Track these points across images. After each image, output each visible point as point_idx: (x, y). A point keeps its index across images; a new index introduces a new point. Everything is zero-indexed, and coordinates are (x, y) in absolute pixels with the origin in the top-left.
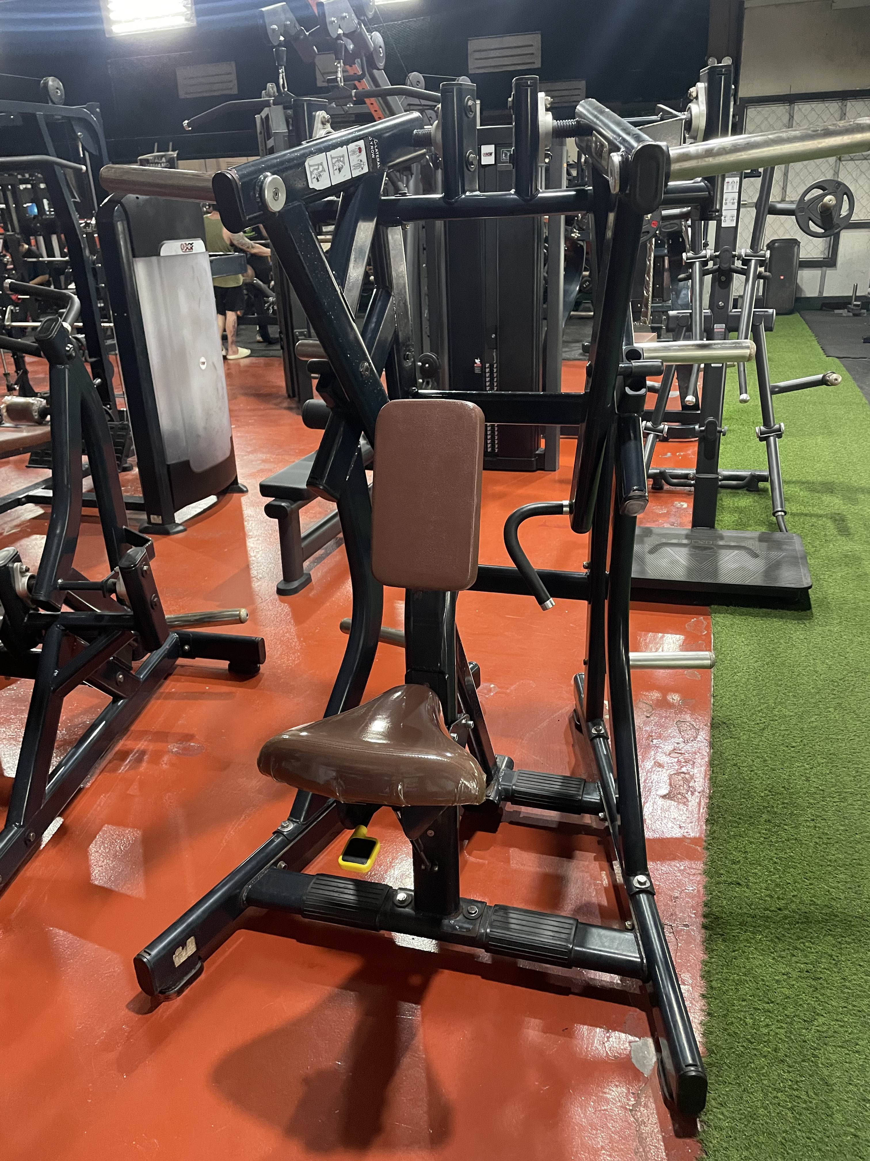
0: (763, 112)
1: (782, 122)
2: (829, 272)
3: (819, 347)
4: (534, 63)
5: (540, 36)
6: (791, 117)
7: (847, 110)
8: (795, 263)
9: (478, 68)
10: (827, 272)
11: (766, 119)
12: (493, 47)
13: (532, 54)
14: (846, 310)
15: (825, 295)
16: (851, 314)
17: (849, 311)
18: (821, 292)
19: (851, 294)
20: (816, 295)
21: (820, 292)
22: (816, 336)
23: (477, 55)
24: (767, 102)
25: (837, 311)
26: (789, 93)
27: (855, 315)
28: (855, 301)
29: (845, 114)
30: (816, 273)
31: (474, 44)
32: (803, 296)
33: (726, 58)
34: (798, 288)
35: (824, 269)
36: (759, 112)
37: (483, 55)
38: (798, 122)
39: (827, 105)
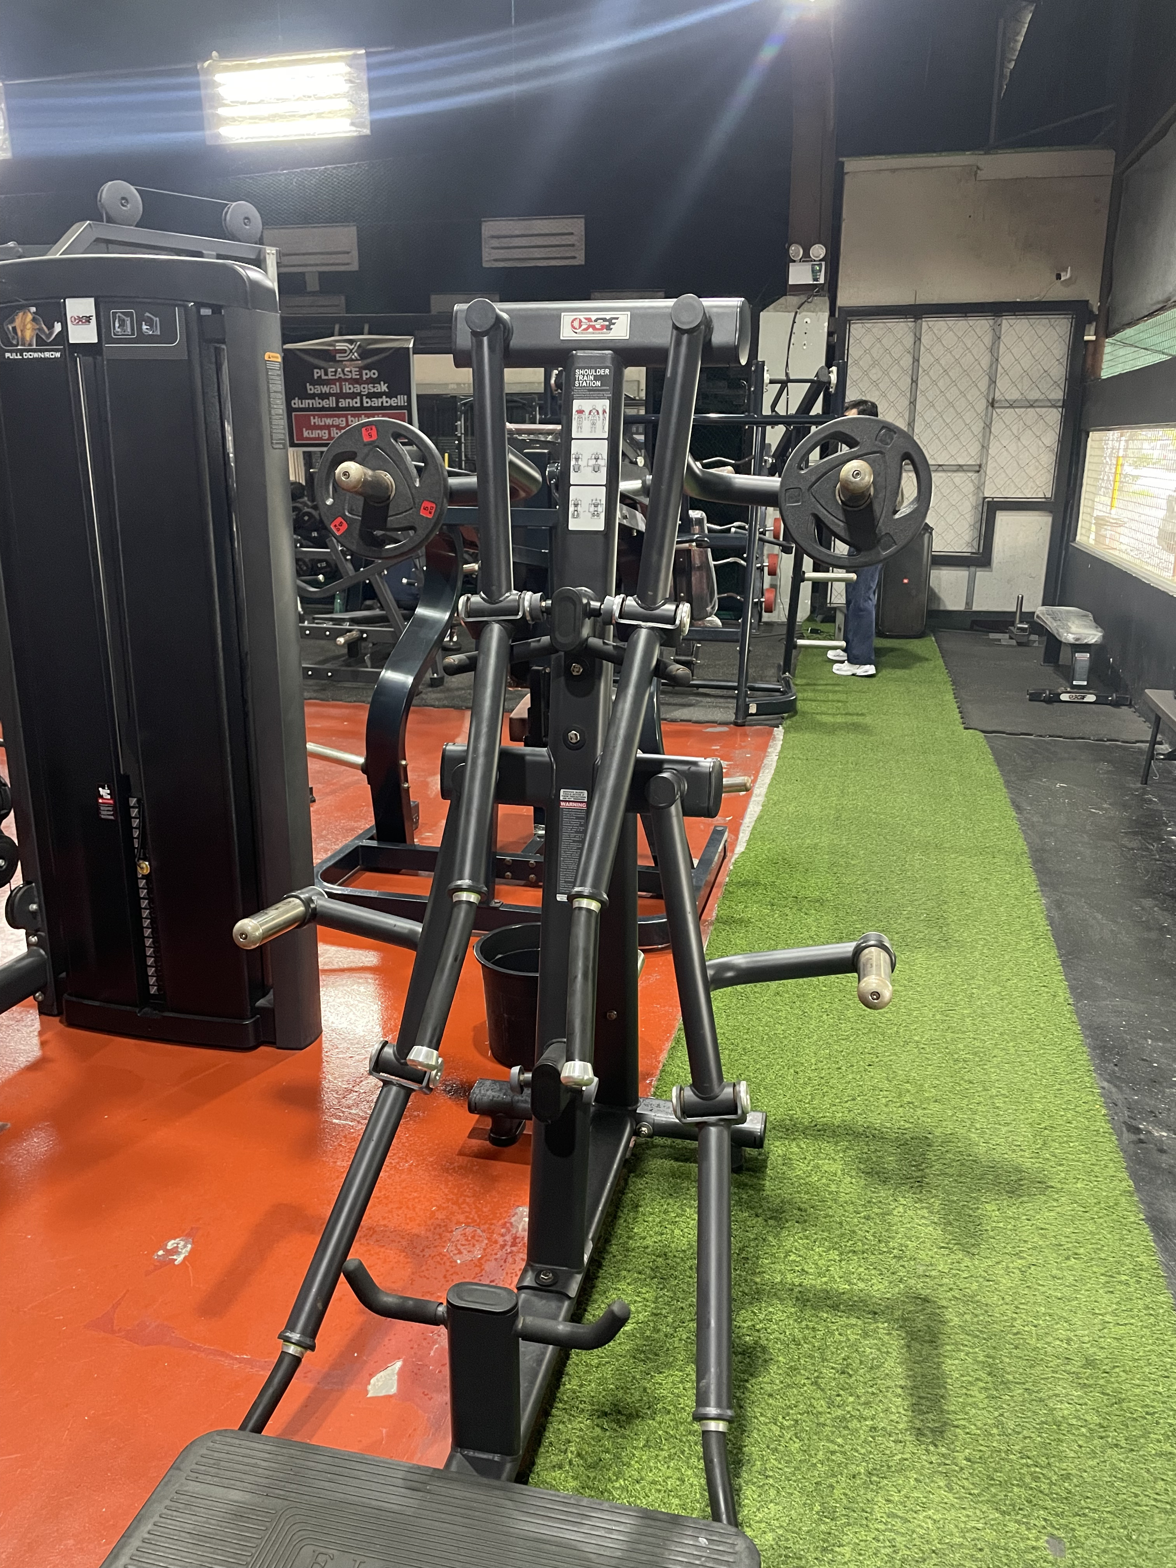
0: (874, 330)
1: (903, 345)
2: (981, 574)
3: (955, 705)
4: (574, 258)
5: (583, 220)
6: (918, 339)
7: (1003, 332)
8: (925, 560)
9: (496, 260)
10: (978, 573)
11: (879, 340)
12: (517, 232)
13: (573, 245)
14: (1007, 636)
15: (975, 608)
16: (1014, 642)
17: (1011, 638)
18: (969, 602)
19: (1014, 610)
20: (961, 607)
21: (967, 604)
22: (954, 683)
23: (495, 243)
24: (878, 315)
25: (992, 636)
26: (913, 303)
27: (1020, 644)
28: (1021, 622)
29: (999, 338)
30: (960, 575)
31: (489, 228)
32: (942, 608)
33: (817, 246)
34: (933, 596)
35: (972, 569)
36: (869, 330)
37: (505, 242)
38: (928, 347)
39: (971, 323)
